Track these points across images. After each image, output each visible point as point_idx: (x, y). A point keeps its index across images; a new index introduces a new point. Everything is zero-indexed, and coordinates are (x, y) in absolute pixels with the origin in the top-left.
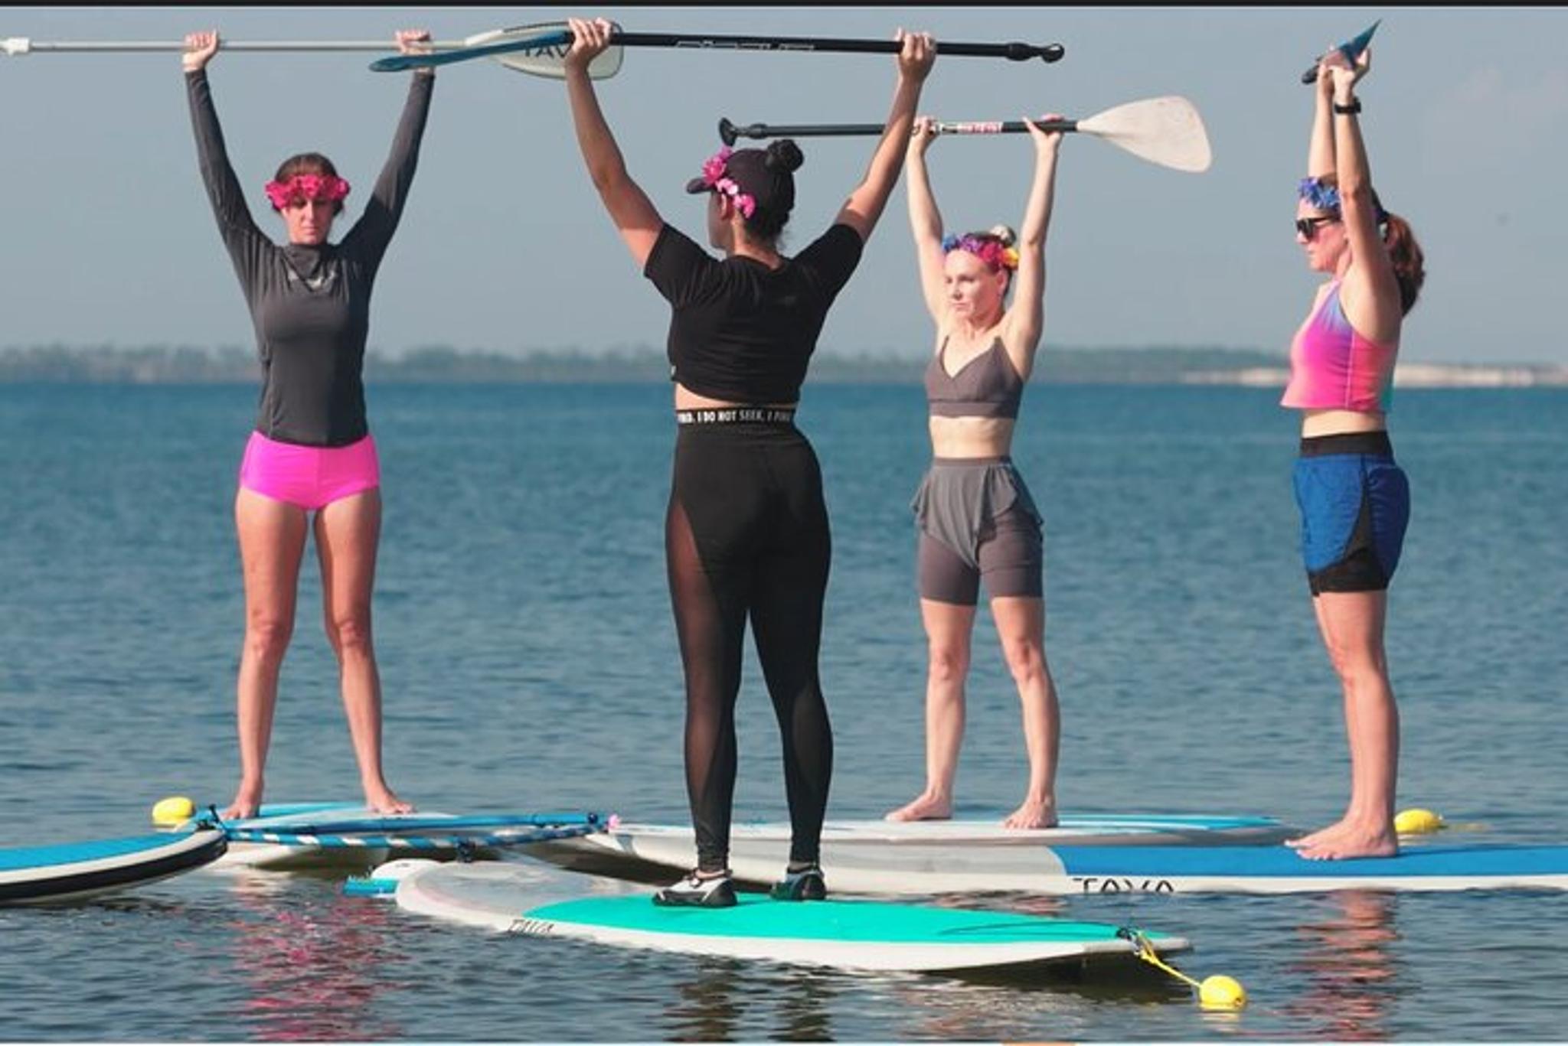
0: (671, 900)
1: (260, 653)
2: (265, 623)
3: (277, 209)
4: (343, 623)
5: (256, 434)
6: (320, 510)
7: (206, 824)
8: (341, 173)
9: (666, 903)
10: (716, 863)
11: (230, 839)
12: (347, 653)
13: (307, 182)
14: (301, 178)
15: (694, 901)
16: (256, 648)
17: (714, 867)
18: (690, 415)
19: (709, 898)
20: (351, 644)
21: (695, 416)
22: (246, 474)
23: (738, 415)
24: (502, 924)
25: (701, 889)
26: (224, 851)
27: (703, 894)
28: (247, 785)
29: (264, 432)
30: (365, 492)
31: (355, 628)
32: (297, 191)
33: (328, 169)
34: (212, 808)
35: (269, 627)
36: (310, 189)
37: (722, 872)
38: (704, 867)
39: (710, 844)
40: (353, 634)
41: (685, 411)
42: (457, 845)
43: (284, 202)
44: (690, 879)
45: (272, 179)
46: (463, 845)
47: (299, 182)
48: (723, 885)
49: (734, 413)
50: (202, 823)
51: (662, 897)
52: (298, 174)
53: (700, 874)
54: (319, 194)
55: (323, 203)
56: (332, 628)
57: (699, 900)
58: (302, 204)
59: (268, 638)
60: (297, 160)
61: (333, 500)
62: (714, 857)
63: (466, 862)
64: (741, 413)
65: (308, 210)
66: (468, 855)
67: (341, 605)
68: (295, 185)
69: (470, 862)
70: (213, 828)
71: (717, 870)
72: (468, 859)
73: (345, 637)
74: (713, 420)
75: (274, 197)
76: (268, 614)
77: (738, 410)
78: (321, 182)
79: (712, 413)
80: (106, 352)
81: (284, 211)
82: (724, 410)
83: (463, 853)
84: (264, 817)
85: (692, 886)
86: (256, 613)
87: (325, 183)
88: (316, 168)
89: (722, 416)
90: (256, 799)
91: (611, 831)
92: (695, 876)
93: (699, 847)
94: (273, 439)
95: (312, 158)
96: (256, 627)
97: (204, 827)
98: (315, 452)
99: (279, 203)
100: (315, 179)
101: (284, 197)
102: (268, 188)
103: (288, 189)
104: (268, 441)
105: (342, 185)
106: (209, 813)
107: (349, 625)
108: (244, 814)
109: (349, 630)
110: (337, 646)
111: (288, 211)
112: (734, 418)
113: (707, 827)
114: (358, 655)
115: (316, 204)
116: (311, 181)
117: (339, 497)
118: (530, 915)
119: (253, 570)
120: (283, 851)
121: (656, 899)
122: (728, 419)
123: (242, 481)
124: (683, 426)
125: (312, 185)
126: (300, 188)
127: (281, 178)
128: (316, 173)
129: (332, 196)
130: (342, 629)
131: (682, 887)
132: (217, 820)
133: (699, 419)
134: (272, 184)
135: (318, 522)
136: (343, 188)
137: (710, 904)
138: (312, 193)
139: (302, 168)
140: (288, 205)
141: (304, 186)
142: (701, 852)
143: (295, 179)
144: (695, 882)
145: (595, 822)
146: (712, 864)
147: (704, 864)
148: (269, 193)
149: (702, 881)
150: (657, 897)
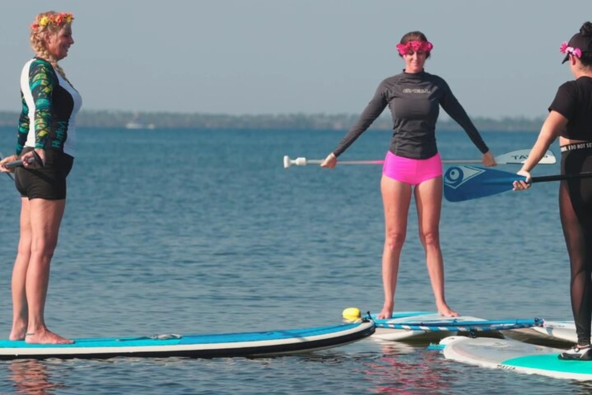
0: (567, 358)
1: (392, 247)
2: (394, 234)
3: (401, 55)
4: (427, 234)
5: (389, 152)
6: (417, 186)
7: (366, 320)
8: (429, 40)
9: (564, 359)
10: (586, 342)
11: (376, 327)
12: (428, 247)
13: (414, 44)
14: (412, 42)
15: (577, 358)
16: (390, 245)
17: (585, 343)
18: (565, 148)
19: (582, 357)
20: (431, 243)
21: (567, 148)
22: (385, 170)
23: (586, 146)
24: (493, 366)
25: (578, 353)
26: (373, 332)
27: (581, 355)
28: (387, 304)
29: (393, 152)
30: (436, 177)
31: (432, 236)
32: (410, 48)
33: (423, 38)
34: (368, 313)
35: (396, 236)
36: (415, 47)
37: (588, 345)
38: (580, 343)
39: (583, 333)
40: (432, 239)
41: (563, 146)
42: (469, 330)
43: (404, 52)
44: (575, 348)
45: (399, 42)
46: (472, 330)
47: (411, 44)
48: (589, 351)
49: (584, 145)
50: (365, 320)
51: (562, 356)
52: (410, 41)
53: (579, 346)
54: (419, 49)
55: (421, 53)
56: (422, 236)
57: (579, 357)
58: (412, 54)
59: (395, 241)
60: (410, 34)
61: (423, 181)
62: (585, 339)
63: (474, 338)
64: (587, 144)
65: (415, 56)
66: (474, 335)
67: (426, 226)
68: (409, 45)
69: (475, 338)
70: (369, 321)
71: (587, 344)
72: (474, 336)
73: (428, 240)
74: (575, 148)
75: (400, 50)
76: (394, 230)
77: (586, 143)
78: (420, 44)
79: (575, 146)
80: (321, 116)
81: (404, 56)
82: (580, 144)
83: (472, 334)
84: (394, 318)
85: (575, 351)
86: (390, 230)
87: (422, 44)
88: (418, 38)
89: (579, 146)
90: (391, 310)
91: (544, 326)
92: (577, 347)
93: (578, 334)
94: (397, 155)
95: (416, 34)
96: (390, 235)
97: (365, 321)
98: (416, 161)
99: (402, 53)
100: (418, 43)
101: (404, 50)
102: (397, 46)
103: (406, 47)
104: (395, 156)
105: (429, 45)
106: (368, 315)
107: (430, 235)
108: (386, 316)
109: (429, 238)
110: (425, 244)
111: (406, 56)
112: (584, 147)
113: (581, 326)
114: (434, 248)
115: (418, 54)
116: (416, 43)
117: (425, 180)
118: (503, 363)
119: (388, 211)
120: (411, 333)
121: (560, 357)
122: (581, 148)
123: (383, 173)
124: (563, 153)
125: (416, 45)
126: (411, 46)
127: (403, 42)
128: (418, 40)
129: (425, 50)
130: (427, 237)
131: (571, 352)
132: (371, 318)
133: (569, 149)
134: (399, 44)
135: (416, 191)
136: (430, 46)
137: (583, 359)
138: (417, 49)
139: (412, 38)
140: (406, 54)
141: (413, 45)
142: (578, 337)
143: (409, 42)
144: (577, 350)
145: (538, 322)
146: (584, 342)
147: (580, 342)
148: (398, 49)
149: (580, 349)
150: (560, 356)
